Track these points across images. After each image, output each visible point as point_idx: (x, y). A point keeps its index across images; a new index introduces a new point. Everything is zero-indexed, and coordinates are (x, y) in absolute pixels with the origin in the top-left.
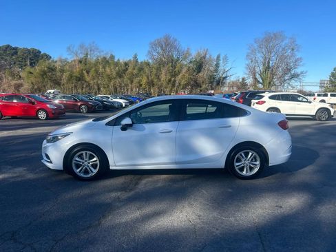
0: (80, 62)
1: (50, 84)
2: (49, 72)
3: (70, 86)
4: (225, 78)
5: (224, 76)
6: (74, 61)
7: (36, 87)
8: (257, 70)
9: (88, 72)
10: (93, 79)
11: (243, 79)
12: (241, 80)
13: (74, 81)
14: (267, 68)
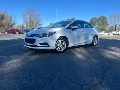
4: (15, 24)
5: (14, 23)
8: (27, 22)
11: (23, 25)
12: (22, 25)
14: (31, 22)
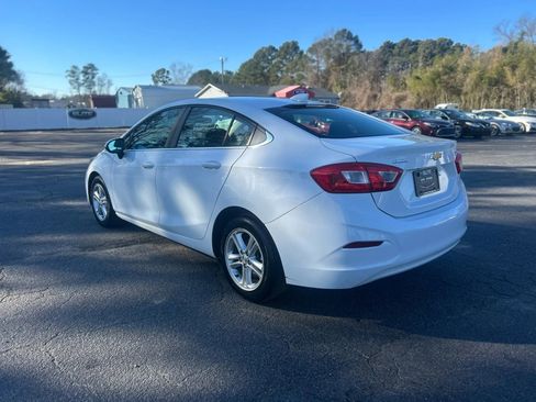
0: (505, 50)
1: (444, 93)
2: (446, 73)
3: (478, 95)
6: (494, 50)
7: (422, 100)
9: (514, 68)
10: (523, 79)
13: (485, 86)
